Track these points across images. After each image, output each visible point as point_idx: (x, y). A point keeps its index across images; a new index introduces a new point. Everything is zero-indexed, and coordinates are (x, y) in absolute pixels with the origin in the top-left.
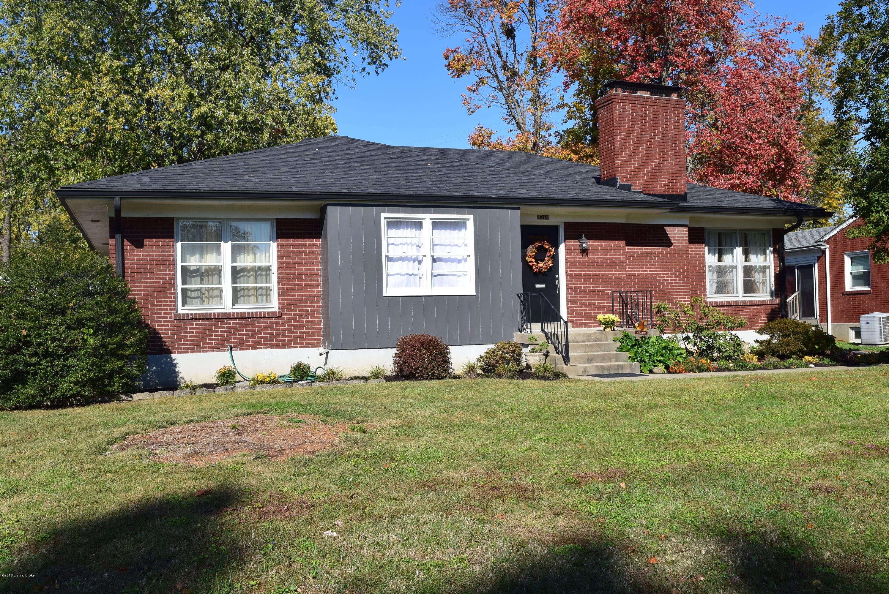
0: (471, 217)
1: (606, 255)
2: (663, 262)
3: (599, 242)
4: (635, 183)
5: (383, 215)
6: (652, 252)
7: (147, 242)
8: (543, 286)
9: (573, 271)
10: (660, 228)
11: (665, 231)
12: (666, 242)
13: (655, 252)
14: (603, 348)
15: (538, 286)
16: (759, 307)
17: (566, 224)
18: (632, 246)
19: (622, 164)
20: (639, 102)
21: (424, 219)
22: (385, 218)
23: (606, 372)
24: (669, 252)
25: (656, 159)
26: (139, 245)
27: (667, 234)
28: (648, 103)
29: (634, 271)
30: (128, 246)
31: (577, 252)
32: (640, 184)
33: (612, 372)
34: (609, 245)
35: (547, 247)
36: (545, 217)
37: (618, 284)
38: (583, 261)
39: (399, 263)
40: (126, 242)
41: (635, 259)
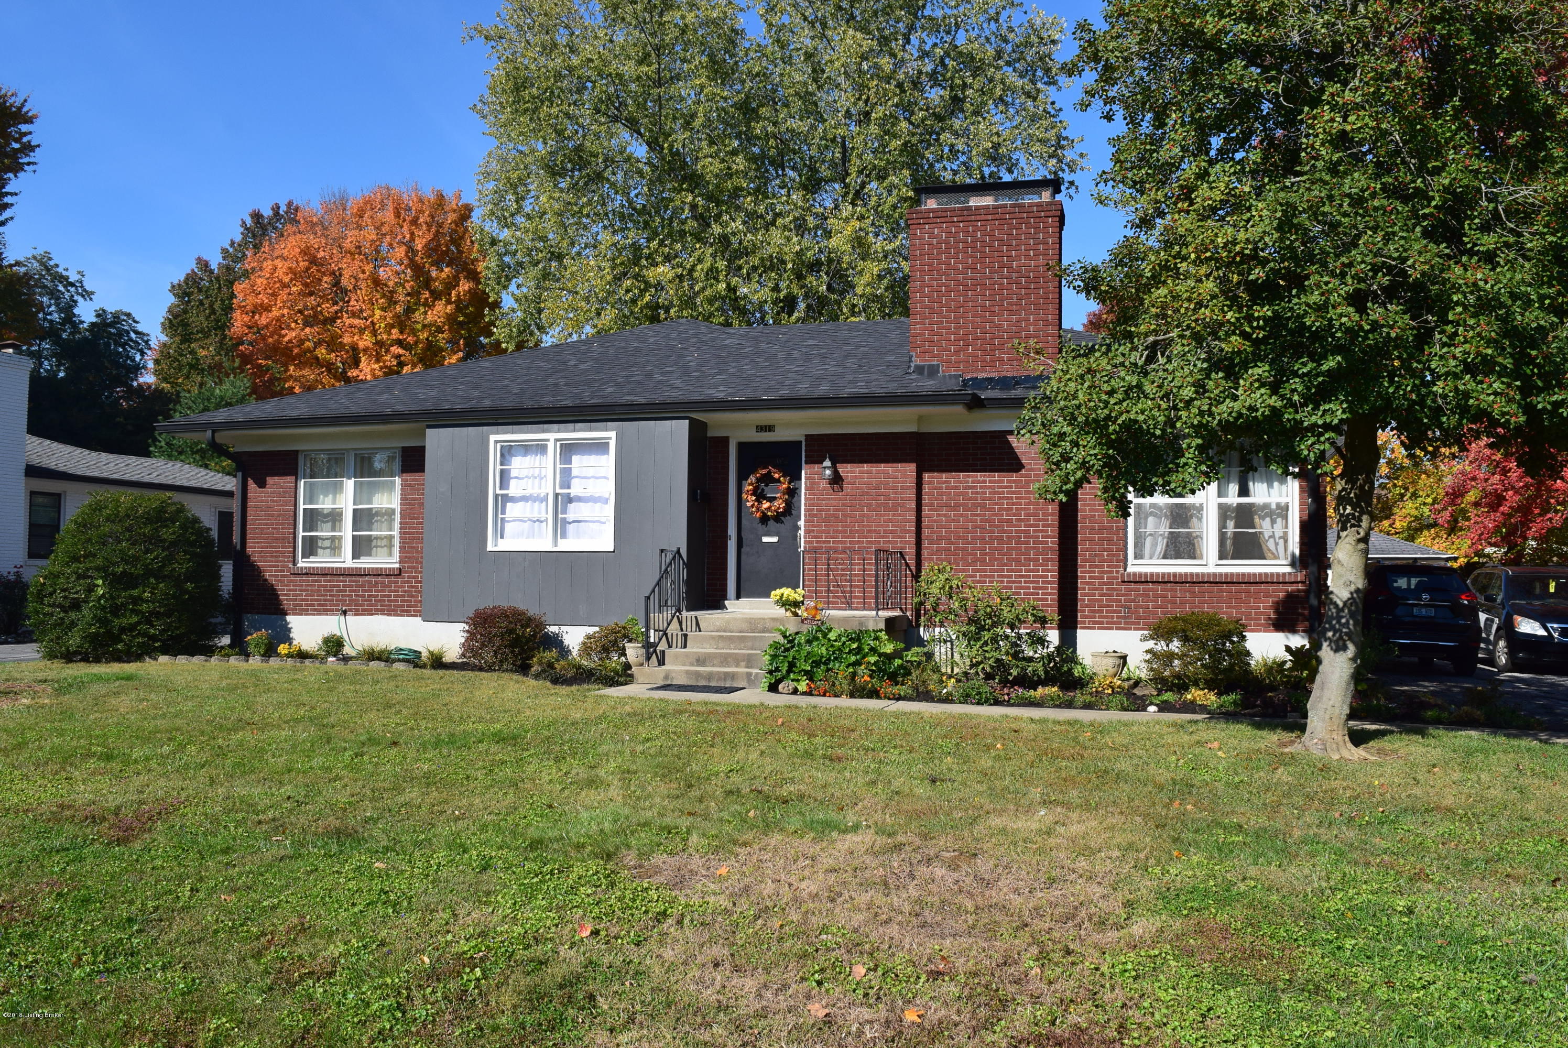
0: (612, 434)
1: (878, 488)
2: (1000, 498)
3: (866, 467)
4: (948, 362)
5: (493, 438)
6: (979, 482)
7: (270, 481)
8: (775, 539)
9: (815, 515)
10: (1001, 437)
11: (1008, 442)
12: (1012, 463)
13: (985, 482)
14: (750, 644)
15: (765, 539)
16: (1252, 588)
17: (809, 437)
18: (938, 471)
19: (923, 330)
20: (961, 219)
21: (548, 440)
22: (497, 442)
23: (702, 683)
24: (1014, 481)
25: (993, 313)
26: (262, 484)
27: (1012, 448)
28: (978, 218)
29: (938, 515)
30: (252, 486)
31: (824, 484)
32: (958, 362)
33: (713, 684)
34: (883, 472)
35: (776, 476)
36: (769, 428)
37: (900, 537)
38: (835, 499)
39: (521, 504)
40: (250, 481)
41: (943, 494)
